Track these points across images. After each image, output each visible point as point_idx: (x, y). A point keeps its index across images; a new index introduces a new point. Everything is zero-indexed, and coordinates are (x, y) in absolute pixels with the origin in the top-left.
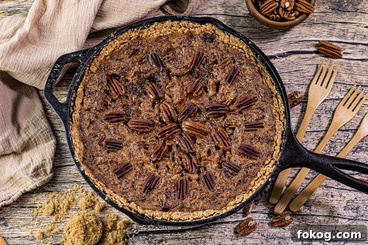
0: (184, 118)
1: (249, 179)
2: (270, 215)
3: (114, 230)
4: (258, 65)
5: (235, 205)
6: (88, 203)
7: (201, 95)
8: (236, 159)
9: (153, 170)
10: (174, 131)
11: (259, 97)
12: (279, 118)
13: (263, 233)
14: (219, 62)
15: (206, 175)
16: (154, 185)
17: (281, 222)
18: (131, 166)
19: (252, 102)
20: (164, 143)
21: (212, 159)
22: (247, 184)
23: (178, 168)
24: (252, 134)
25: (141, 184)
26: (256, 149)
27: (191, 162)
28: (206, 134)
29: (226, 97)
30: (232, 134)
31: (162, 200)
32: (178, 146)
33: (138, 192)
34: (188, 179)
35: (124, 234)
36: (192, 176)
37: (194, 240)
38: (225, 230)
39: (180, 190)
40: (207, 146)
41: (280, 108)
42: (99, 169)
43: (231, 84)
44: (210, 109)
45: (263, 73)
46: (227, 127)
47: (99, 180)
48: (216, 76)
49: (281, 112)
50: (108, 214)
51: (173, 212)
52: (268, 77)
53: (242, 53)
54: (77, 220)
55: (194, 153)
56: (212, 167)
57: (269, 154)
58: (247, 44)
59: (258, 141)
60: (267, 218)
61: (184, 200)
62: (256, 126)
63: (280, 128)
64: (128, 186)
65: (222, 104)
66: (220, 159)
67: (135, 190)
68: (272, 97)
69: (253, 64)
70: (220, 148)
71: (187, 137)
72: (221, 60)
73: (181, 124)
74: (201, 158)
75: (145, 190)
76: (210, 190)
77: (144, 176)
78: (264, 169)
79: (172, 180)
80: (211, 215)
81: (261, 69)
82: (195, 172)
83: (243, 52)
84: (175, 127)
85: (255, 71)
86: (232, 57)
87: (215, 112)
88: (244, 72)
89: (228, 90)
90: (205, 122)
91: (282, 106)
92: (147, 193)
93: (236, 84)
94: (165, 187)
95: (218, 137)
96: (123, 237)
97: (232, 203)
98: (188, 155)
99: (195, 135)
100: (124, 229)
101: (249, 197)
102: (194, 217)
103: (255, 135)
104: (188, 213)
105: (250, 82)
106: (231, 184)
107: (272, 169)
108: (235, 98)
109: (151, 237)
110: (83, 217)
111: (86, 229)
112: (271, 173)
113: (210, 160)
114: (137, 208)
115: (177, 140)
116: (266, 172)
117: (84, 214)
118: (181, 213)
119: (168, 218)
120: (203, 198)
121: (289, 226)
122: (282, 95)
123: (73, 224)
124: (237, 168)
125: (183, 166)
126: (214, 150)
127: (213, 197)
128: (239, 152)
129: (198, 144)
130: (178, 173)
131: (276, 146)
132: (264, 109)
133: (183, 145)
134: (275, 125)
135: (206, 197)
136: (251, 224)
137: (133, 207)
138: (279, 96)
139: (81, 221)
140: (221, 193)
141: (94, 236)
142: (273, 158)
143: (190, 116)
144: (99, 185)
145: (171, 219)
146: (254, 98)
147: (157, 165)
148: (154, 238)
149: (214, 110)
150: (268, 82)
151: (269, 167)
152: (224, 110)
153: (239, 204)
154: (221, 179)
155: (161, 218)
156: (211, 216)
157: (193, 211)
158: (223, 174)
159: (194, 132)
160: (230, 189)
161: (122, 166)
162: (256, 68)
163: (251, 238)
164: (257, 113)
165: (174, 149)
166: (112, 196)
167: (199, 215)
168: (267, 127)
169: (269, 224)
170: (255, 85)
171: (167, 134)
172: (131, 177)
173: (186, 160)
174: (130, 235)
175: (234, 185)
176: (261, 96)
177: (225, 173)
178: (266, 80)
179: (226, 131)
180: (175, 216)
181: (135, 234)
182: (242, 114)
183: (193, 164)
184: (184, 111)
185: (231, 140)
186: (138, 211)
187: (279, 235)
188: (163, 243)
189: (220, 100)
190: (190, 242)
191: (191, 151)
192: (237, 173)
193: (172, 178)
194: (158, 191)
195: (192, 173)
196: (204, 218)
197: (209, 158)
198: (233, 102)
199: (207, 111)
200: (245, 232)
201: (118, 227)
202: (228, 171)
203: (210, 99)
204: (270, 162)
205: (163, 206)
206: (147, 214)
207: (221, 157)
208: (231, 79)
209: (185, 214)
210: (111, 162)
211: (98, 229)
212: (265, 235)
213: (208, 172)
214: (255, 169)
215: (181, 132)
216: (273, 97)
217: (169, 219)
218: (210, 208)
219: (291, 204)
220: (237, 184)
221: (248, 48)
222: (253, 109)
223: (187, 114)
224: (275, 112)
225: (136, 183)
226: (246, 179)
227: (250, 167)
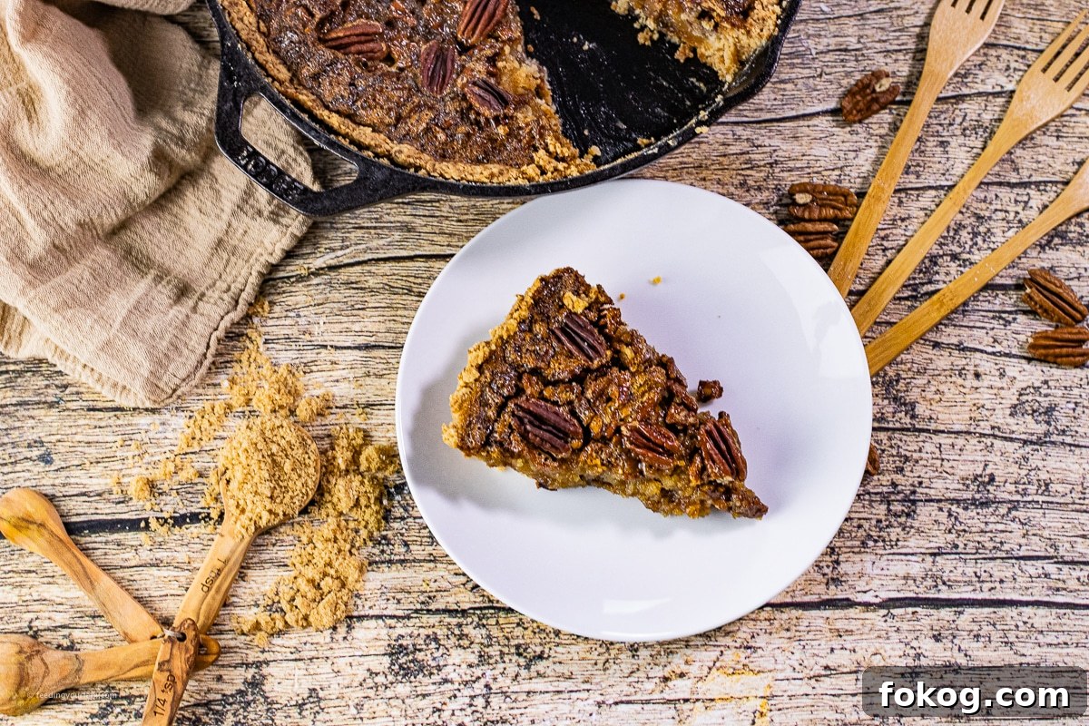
3: (354, 471)
6: (278, 397)
35: (380, 484)
54: (245, 445)
96: (376, 494)
100: (379, 469)
110: (262, 433)
111: (274, 466)
123: (235, 455)
139: (256, 444)
141: (299, 484)
174: (396, 487)
201: (364, 465)
211: (307, 461)
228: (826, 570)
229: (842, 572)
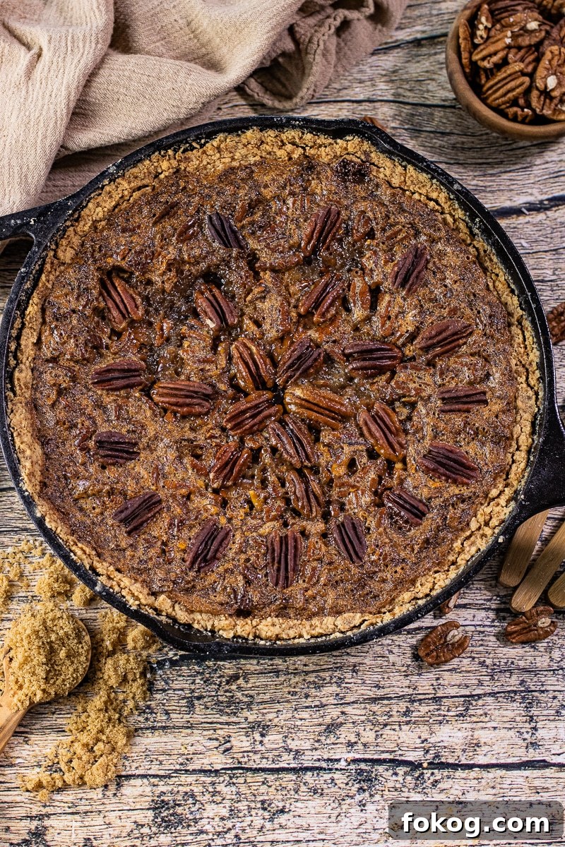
0: (290, 377)
1: (450, 535)
2: (502, 614)
3: (121, 650)
4: (475, 243)
5: (414, 602)
6: (56, 585)
7: (333, 320)
8: (419, 484)
9: (213, 510)
10: (266, 413)
11: (477, 324)
12: (527, 378)
13: (482, 659)
14: (378, 234)
15: (343, 524)
16: (217, 551)
17: (527, 633)
18: (160, 502)
19: (461, 338)
20: (242, 441)
21: (358, 482)
22: (444, 548)
23: (276, 505)
24: (458, 421)
25: (183, 547)
26: (467, 459)
27: (306, 491)
28: (344, 418)
29: (396, 325)
30: (409, 418)
31: (234, 590)
32: (274, 450)
33: (176, 569)
34: (298, 535)
35: (144, 661)
36: (309, 527)
37: (314, 674)
38: (391, 652)
39: (279, 562)
40: (347, 449)
41: (528, 354)
42: (81, 509)
43: (409, 290)
44: (356, 355)
45: (488, 264)
46: (396, 400)
47: (80, 539)
48: (371, 270)
49: (530, 364)
50: (106, 610)
51: (263, 618)
52: (501, 274)
53: (437, 211)
54: (28, 632)
55: (315, 466)
56: (359, 502)
57: (498, 473)
58: (450, 190)
59: (473, 439)
60: (493, 621)
61: (290, 589)
62: (469, 400)
63: (528, 406)
64: (152, 552)
65: (384, 343)
66: (380, 483)
67: (170, 563)
68: (510, 325)
69: (464, 241)
70: (378, 456)
71: (298, 427)
72: (384, 230)
73: (284, 393)
74: (331, 480)
75: (193, 563)
76: (353, 562)
77: (191, 527)
78: (488, 510)
79: (261, 536)
80: (355, 627)
81: (482, 253)
82: (316, 516)
83: (439, 208)
84: (267, 401)
85: (468, 258)
86: (410, 223)
87: (367, 363)
88: (440, 260)
89: (400, 307)
90: (343, 387)
91: (535, 350)
92: (198, 571)
93: (421, 291)
94: (243, 556)
95: (374, 428)
96: (141, 670)
97: (407, 596)
98: (300, 472)
99: (317, 421)
100: (143, 648)
101: (448, 582)
102: (313, 632)
103: (466, 423)
104: (299, 622)
105: (455, 286)
106: (405, 547)
107: (507, 510)
108: (417, 327)
109: (209, 667)
110: (44, 622)
111: (51, 652)
112: (503, 521)
113: (353, 487)
114: (174, 610)
115: (274, 436)
116: (491, 518)
117: (45, 613)
118: (281, 621)
119: (249, 634)
120: (337, 582)
121: (546, 640)
122: (533, 322)
123: (19, 639)
124: (420, 508)
125: (288, 501)
126: (365, 460)
127: (359, 580)
128: (427, 467)
129: (324, 446)
130: (274, 519)
131: (518, 452)
132: (489, 356)
133: (288, 447)
134: (516, 398)
135: (342, 581)
136: (454, 636)
137: (163, 608)
138: (527, 324)
139: (38, 631)
140: (380, 570)
141: (71, 669)
142: (509, 481)
143: (305, 374)
144: (79, 552)
145: (256, 636)
146: (465, 327)
147: (224, 499)
148: (216, 670)
149: (364, 360)
150: (500, 286)
151: (498, 505)
152: (390, 358)
153: (424, 600)
154: (380, 534)
155: (231, 635)
156: (355, 631)
157: (309, 618)
158: (386, 522)
159: (314, 415)
160: (403, 560)
161: (137, 502)
162: (471, 250)
163: (454, 669)
164: (471, 367)
165: (266, 458)
166: (113, 579)
167: (324, 627)
168: (496, 403)
169: (498, 636)
170: (469, 296)
171: (247, 419)
172: (158, 529)
173: (295, 487)
174: (158, 662)
175: (413, 550)
176: (482, 322)
177: (391, 518)
178: (494, 282)
179: (394, 409)
180: (266, 629)
181: (171, 660)
182: (434, 367)
183: (311, 496)
184: (290, 361)
185: (406, 432)
186: (178, 617)
187: (522, 664)
188: (239, 682)
189: (379, 333)
190: (304, 680)
191: (306, 463)
192: (421, 519)
193: (261, 531)
194: (226, 566)
195: (308, 519)
196: (338, 635)
197: (351, 480)
198: (412, 337)
199: (348, 360)
200: (438, 657)
201: (130, 645)
202: (398, 515)
203: (356, 329)
204: (502, 492)
205: (237, 603)
206: (198, 623)
207: (380, 478)
208: (409, 279)
209: (291, 623)
210: (110, 493)
211: (80, 651)
212: (487, 663)
213: (349, 515)
214: (463, 510)
215: (283, 415)
216: (513, 324)
217: (251, 637)
218: (352, 610)
219: (552, 588)
220: (420, 548)
221: (450, 199)
222: (461, 356)
223: (297, 369)
224: (516, 365)
225: (170, 544)
226: (441, 534)
227: (453, 505)
228: (526, 736)
229: (539, 737)
